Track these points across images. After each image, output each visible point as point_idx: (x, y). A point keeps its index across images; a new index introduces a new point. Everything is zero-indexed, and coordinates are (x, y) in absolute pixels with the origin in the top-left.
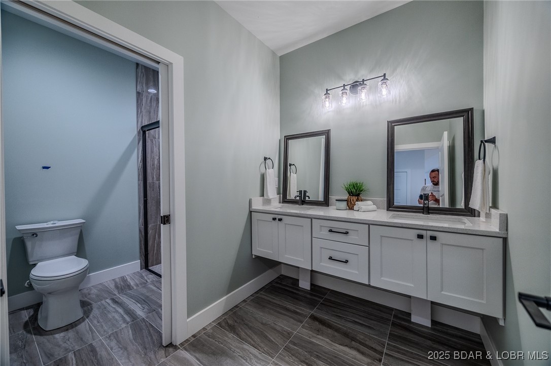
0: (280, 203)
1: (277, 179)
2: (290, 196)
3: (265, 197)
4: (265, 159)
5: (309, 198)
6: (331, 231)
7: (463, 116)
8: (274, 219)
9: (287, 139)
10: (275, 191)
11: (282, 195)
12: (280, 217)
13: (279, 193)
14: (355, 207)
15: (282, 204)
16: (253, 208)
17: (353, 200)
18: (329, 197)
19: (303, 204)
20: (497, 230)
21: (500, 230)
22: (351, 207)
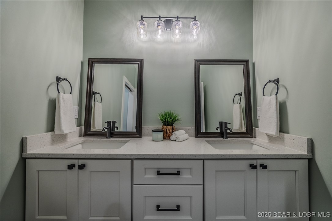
0: (80, 136)
1: (77, 108)
2: (94, 127)
3: (57, 131)
4: (58, 79)
5: (117, 129)
6: (159, 173)
7: (243, 65)
8: (71, 167)
9: (92, 62)
10: (74, 123)
11: (83, 127)
12: (81, 162)
13: (79, 125)
14: (172, 137)
15: (83, 139)
16: (28, 152)
17: (169, 130)
18: (141, 128)
19: (111, 137)
20: (306, 153)
21: (308, 153)
22: (167, 137)
